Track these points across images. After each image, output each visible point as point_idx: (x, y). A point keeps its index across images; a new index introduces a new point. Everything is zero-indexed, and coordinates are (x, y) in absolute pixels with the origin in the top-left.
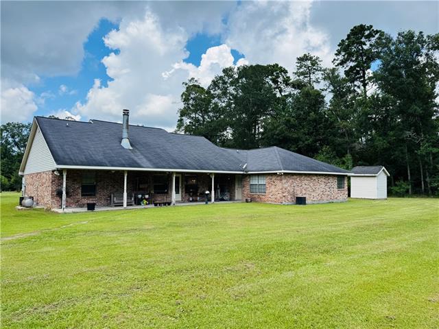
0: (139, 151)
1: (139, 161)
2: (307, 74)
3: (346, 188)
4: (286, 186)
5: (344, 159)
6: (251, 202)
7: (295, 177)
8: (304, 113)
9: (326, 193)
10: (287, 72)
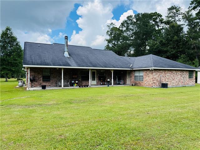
0: (73, 58)
1: (70, 63)
2: (174, 17)
3: (194, 78)
4: (155, 77)
5: (194, 61)
6: (135, 85)
7: (161, 71)
8: (171, 37)
9: (181, 81)
10: (162, 16)
